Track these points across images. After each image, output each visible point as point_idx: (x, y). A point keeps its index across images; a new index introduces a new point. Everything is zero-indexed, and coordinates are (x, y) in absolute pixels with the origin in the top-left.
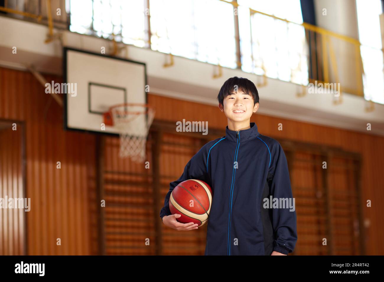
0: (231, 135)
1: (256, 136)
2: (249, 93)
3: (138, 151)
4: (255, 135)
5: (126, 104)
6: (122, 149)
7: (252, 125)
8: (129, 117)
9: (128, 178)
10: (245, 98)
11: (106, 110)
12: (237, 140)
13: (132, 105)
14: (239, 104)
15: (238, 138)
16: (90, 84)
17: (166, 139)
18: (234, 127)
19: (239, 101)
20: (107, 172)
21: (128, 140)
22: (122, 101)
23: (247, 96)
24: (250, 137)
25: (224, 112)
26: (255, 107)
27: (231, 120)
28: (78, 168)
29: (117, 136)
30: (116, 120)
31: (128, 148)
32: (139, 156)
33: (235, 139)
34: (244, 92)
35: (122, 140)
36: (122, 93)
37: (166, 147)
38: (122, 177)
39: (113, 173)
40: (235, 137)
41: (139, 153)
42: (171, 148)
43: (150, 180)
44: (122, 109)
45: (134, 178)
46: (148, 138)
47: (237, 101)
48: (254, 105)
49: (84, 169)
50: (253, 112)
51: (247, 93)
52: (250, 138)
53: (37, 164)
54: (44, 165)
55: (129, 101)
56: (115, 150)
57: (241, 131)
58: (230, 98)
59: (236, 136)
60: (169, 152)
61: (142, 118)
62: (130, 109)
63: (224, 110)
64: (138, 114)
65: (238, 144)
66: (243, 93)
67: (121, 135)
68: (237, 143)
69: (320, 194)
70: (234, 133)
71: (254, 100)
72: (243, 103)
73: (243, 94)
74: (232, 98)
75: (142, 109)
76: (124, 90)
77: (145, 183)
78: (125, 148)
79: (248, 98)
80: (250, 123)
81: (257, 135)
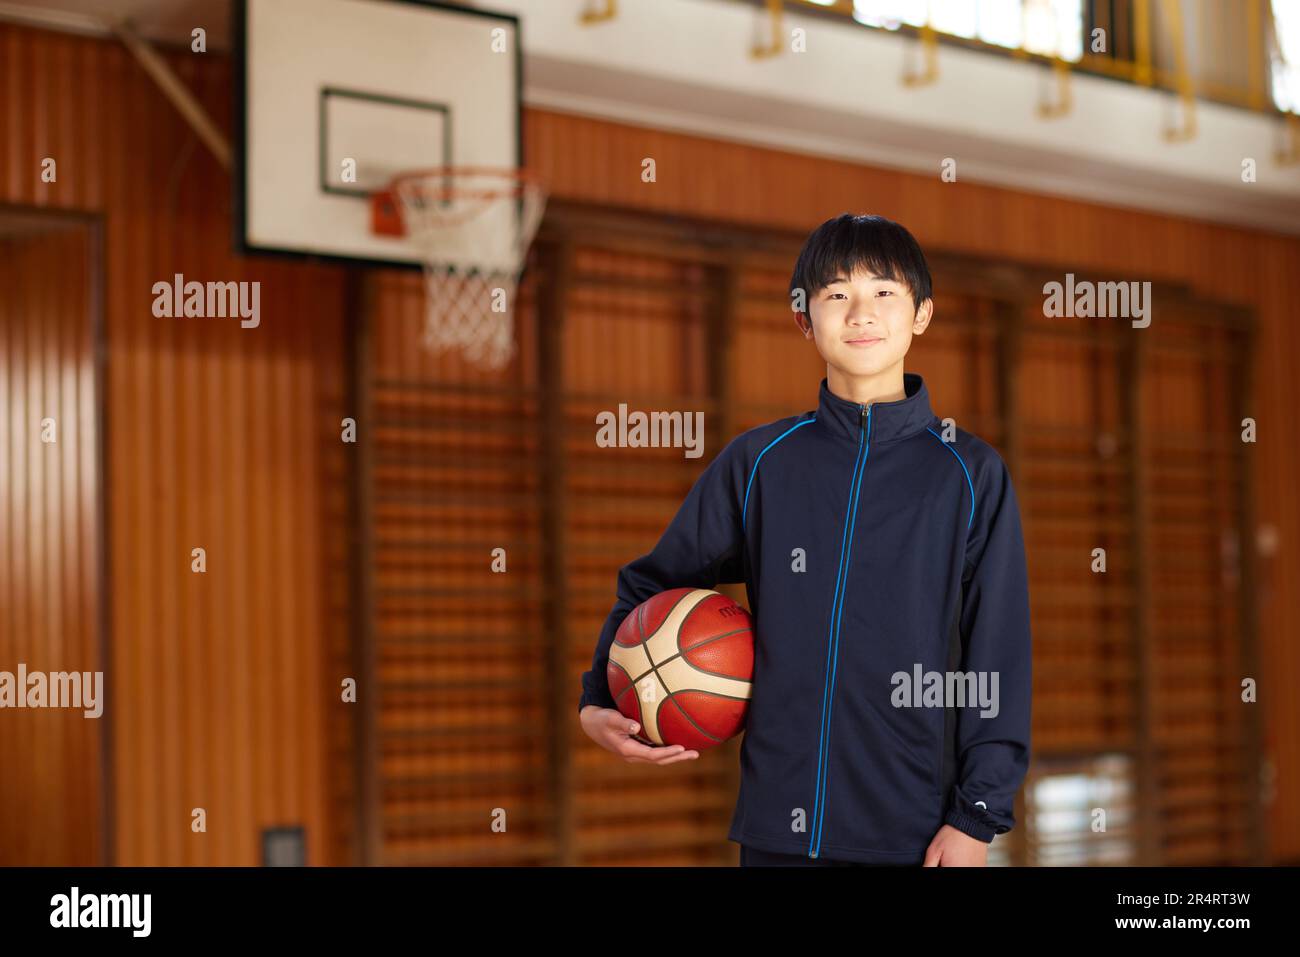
0: (837, 412)
1: (923, 425)
2: (896, 274)
3: (485, 332)
4: (923, 421)
5: (448, 171)
6: (433, 318)
7: (912, 383)
8: (460, 206)
9: (454, 401)
10: (882, 294)
11: (378, 183)
12: (860, 434)
13: (469, 172)
14: (863, 319)
15: (866, 430)
16: (327, 93)
17: (586, 263)
18: (851, 390)
19: (863, 308)
20: (381, 384)
21: (452, 287)
22: (432, 159)
23: (888, 285)
24: (905, 427)
25: (814, 338)
26: (919, 314)
27: (841, 369)
28: (283, 370)
29: (416, 268)
30: (411, 216)
31: (454, 319)
32: (488, 347)
33: (852, 429)
34: (874, 272)
35: (433, 285)
36: (434, 121)
37: (585, 295)
38: (434, 400)
39: (402, 386)
40: (854, 424)
41: (492, 338)
42: (605, 297)
43: (530, 407)
44: (434, 184)
45: (475, 403)
46: (522, 277)
47: (855, 306)
48: (916, 312)
49: (306, 372)
50: (914, 335)
51: (889, 276)
52: (906, 432)
53: (143, 359)
54: (167, 362)
55: (460, 160)
56: (411, 305)
57: (877, 407)
58: (831, 297)
59: (857, 420)
60: (597, 309)
61: (502, 210)
62: (459, 183)
63: (812, 332)
64: (490, 196)
65: (864, 447)
66: (871, 275)
67: (431, 269)
68: (858, 443)
69: (1108, 443)
70: (852, 410)
71: (914, 294)
72: (877, 313)
73: (873, 278)
74: (839, 296)
75: (505, 185)
76: (443, 109)
77: (516, 415)
78: (444, 319)
79: (891, 293)
80: (906, 377)
81: (927, 422)
